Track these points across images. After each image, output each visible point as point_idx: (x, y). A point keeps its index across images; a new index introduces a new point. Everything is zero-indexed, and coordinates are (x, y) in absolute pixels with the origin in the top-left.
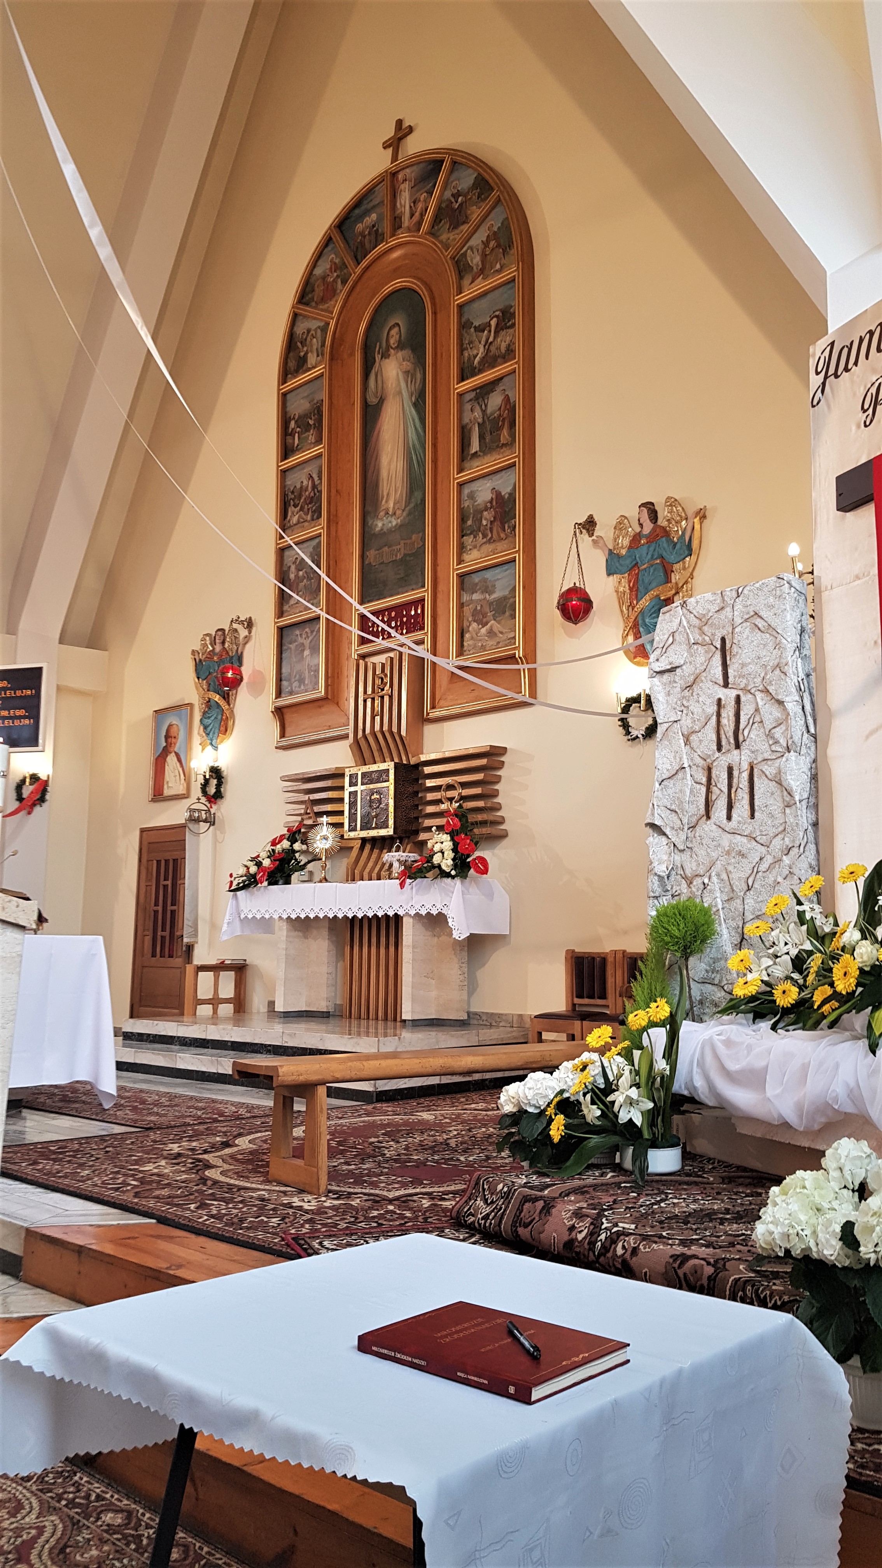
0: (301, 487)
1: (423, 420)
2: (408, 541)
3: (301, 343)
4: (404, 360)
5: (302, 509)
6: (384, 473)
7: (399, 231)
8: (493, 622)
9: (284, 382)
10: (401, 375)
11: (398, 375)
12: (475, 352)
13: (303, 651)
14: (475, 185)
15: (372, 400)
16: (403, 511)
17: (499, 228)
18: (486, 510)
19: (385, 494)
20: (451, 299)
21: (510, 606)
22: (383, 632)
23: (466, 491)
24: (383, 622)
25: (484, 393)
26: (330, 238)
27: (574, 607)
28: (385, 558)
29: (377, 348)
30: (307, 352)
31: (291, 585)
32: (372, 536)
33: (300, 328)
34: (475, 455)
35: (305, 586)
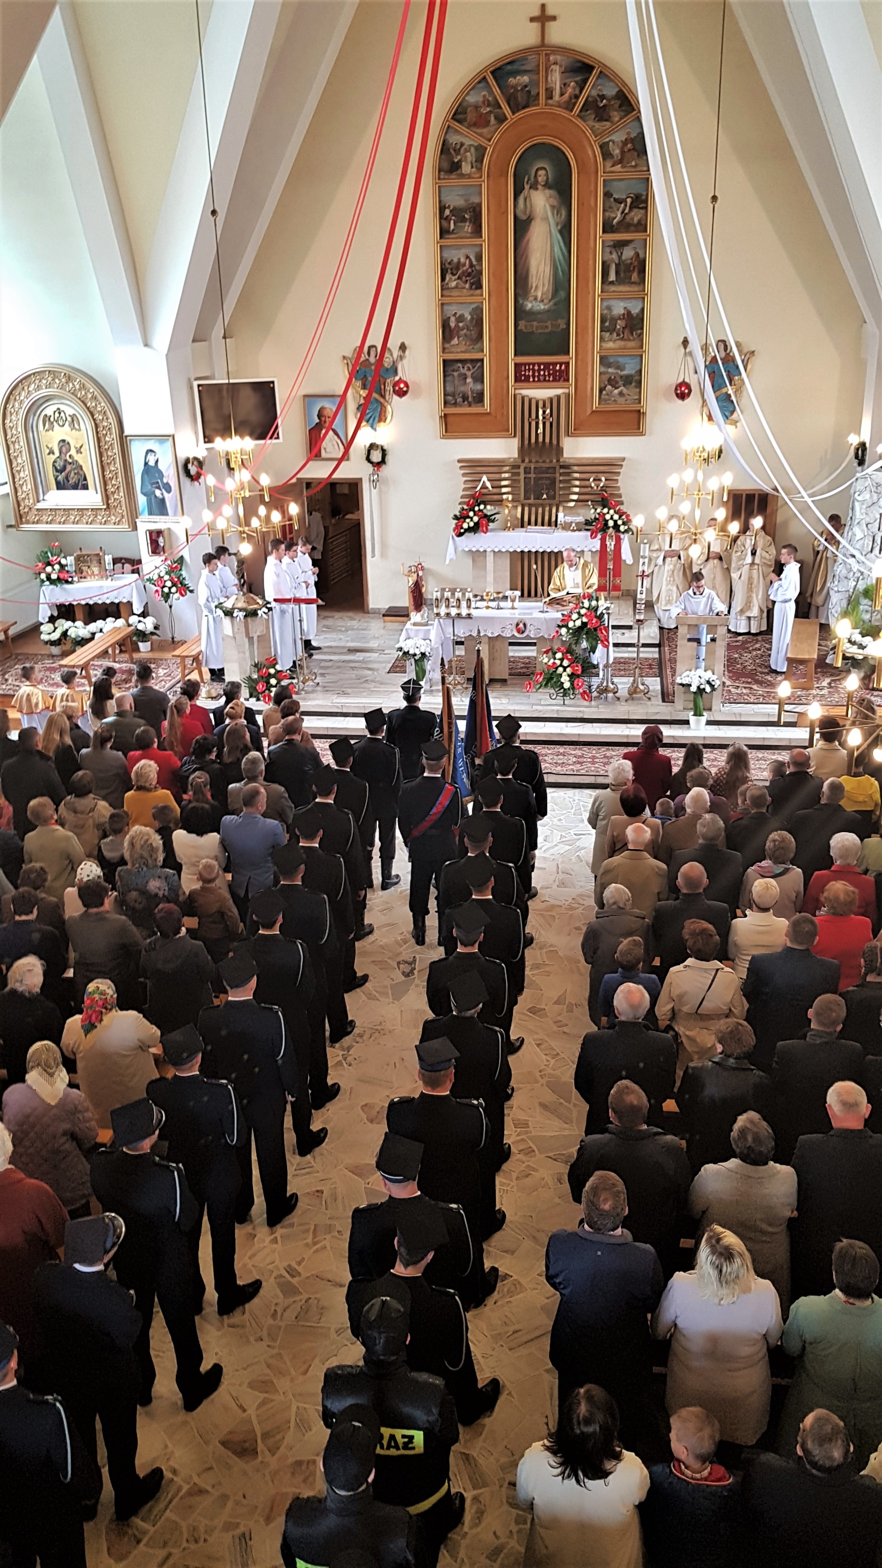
0: (458, 263)
1: (568, 246)
2: (556, 322)
3: (455, 152)
4: (550, 197)
5: (459, 278)
6: (533, 271)
7: (551, 102)
8: (622, 388)
9: (441, 179)
10: (548, 206)
11: (545, 205)
12: (613, 215)
13: (466, 378)
14: (617, 97)
15: (522, 215)
16: (550, 301)
17: (636, 136)
18: (620, 319)
19: (534, 286)
20: (597, 172)
21: (635, 381)
22: (534, 377)
23: (605, 304)
24: (534, 370)
25: (620, 245)
26: (484, 78)
27: (682, 392)
28: (534, 329)
29: (526, 179)
30: (460, 161)
31: (451, 330)
32: (524, 311)
33: (454, 139)
34: (612, 283)
35: (466, 335)
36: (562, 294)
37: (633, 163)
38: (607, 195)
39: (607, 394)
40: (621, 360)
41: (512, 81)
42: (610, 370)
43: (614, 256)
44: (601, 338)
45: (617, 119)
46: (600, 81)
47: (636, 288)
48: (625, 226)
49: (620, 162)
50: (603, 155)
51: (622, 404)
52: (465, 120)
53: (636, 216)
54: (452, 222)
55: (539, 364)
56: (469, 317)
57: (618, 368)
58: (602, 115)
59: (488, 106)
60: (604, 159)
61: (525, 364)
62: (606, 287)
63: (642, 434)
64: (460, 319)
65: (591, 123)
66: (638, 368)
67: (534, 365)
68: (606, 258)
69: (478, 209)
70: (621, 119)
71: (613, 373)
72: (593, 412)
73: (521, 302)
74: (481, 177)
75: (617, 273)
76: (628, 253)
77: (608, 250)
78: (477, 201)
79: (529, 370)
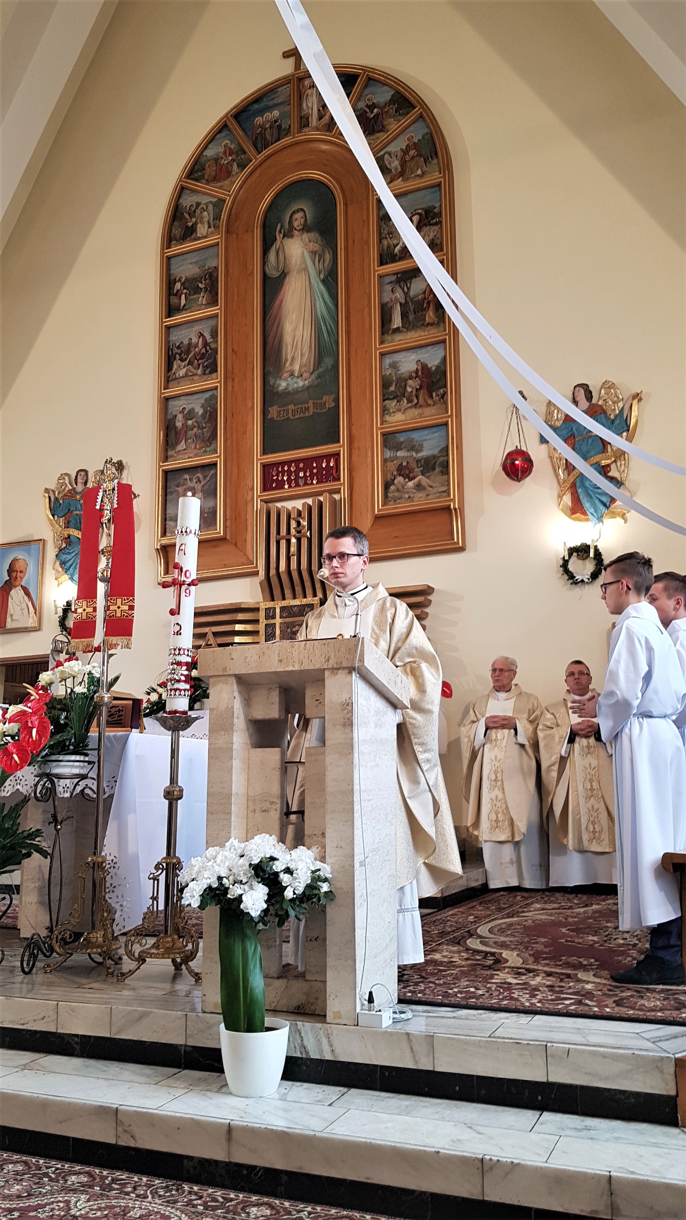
0: (190, 344)
1: (334, 296)
2: (319, 402)
3: (189, 215)
5: (190, 363)
6: (288, 338)
7: (306, 129)
8: (421, 477)
9: (169, 247)
10: (307, 254)
11: (303, 253)
14: (392, 101)
15: (273, 273)
16: (311, 374)
17: (419, 140)
18: (411, 378)
21: (439, 464)
23: (386, 362)
24: (289, 473)
25: (404, 278)
26: (225, 125)
27: (518, 468)
28: (290, 415)
29: (278, 228)
30: (196, 223)
31: (177, 432)
32: (276, 394)
33: (188, 201)
34: (397, 330)
35: (195, 434)
36: (328, 362)
38: (385, 218)
39: (398, 490)
40: (415, 436)
42: (400, 454)
44: (385, 411)
45: (394, 127)
51: (420, 501)
55: (297, 461)
56: (201, 412)
57: (412, 448)
61: (277, 464)
63: (461, 549)
64: (189, 415)
66: (442, 444)
67: (289, 463)
70: (398, 125)
71: (404, 458)
72: (376, 518)
73: (271, 382)
74: (220, 235)
75: (404, 316)
76: (418, 287)
79: (283, 472)
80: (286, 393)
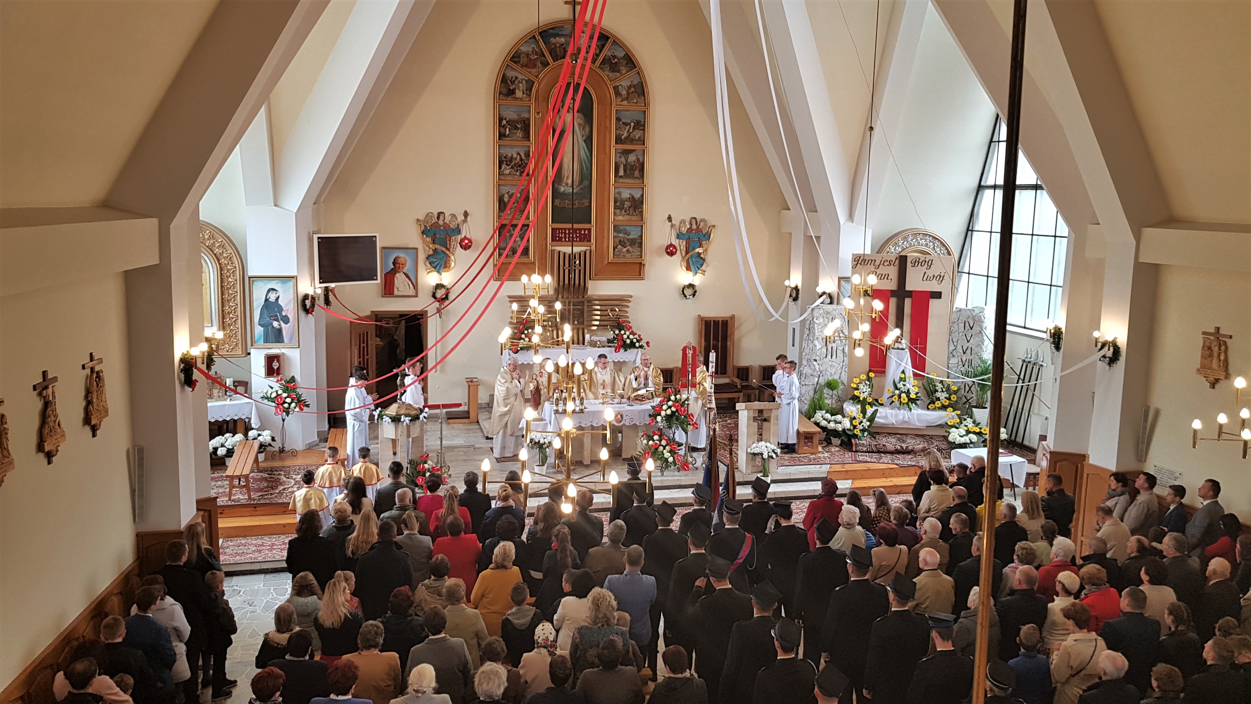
0: (512, 157)
1: (590, 150)
2: (581, 202)
3: (511, 82)
4: (578, 118)
6: (565, 166)
8: (629, 247)
9: (499, 99)
10: (576, 124)
11: (574, 123)
12: (622, 133)
14: (625, 58)
16: (577, 187)
17: (636, 84)
18: (627, 201)
19: (566, 176)
20: (611, 104)
21: (638, 243)
22: (565, 237)
23: (617, 191)
24: (565, 233)
25: (626, 152)
26: (534, 36)
27: (670, 251)
28: (566, 205)
30: (515, 89)
31: (505, 204)
32: (559, 193)
33: (511, 74)
34: (622, 177)
36: (586, 183)
37: (635, 101)
38: (618, 119)
39: (619, 251)
40: (627, 228)
41: (553, 40)
42: (621, 235)
43: (623, 159)
44: (615, 213)
45: (624, 72)
46: (613, 47)
47: (638, 181)
48: (630, 140)
49: (627, 99)
50: (616, 94)
51: (629, 258)
52: (519, 62)
53: (637, 134)
54: (508, 129)
55: (569, 230)
56: (519, 195)
57: (626, 234)
58: (614, 68)
59: (536, 55)
60: (616, 97)
61: (559, 229)
62: (618, 180)
63: (642, 279)
64: (512, 196)
65: (607, 72)
66: (640, 234)
67: (565, 229)
68: (617, 161)
69: (527, 122)
70: (627, 72)
71: (622, 237)
72: (609, 263)
73: (556, 186)
74: (530, 101)
75: (625, 170)
76: (632, 158)
77: (618, 155)
78: (526, 116)
79: (562, 233)
80: (564, 194)
